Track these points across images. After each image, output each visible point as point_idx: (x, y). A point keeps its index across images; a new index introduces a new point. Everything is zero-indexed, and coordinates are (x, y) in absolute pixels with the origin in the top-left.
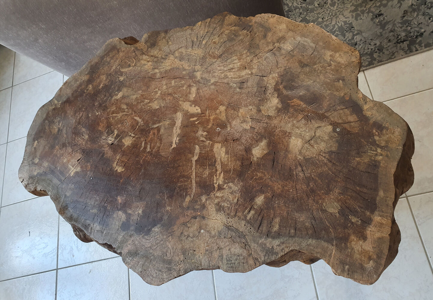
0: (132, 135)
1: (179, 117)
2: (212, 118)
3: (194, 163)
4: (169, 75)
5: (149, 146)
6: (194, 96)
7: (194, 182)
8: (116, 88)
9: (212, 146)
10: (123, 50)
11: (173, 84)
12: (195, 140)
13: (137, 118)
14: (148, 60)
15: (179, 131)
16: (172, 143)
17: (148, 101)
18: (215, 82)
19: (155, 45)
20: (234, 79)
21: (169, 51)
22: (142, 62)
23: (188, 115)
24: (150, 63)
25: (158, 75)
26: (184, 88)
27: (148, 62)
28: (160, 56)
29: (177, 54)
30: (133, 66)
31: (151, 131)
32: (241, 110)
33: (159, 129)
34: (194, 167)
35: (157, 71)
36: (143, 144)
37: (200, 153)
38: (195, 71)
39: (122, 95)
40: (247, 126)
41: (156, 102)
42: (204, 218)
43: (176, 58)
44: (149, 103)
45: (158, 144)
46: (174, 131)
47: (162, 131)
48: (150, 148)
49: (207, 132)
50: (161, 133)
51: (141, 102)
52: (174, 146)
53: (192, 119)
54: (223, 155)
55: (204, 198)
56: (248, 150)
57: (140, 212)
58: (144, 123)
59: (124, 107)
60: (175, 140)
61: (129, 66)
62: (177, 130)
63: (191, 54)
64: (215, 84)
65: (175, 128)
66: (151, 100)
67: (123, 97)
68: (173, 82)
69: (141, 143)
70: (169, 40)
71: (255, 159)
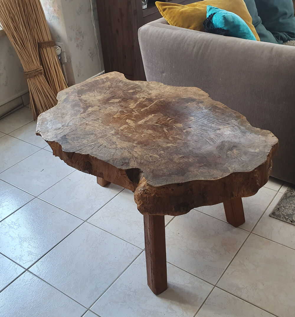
0: (174, 126)
1: (140, 122)
2: (124, 116)
3: (149, 107)
4: (129, 140)
5: (168, 119)
6: (124, 126)
7: (154, 103)
8: (169, 149)
9: (134, 108)
10: (149, 169)
11: (131, 135)
12: (141, 113)
13: (166, 131)
14: (135, 152)
15: (146, 118)
16: (153, 116)
17: (153, 135)
18: (107, 126)
19: (123, 158)
20: (97, 123)
21: (117, 150)
22: (140, 154)
23: (135, 121)
24: (135, 150)
25: (136, 142)
26: (126, 131)
27: (136, 152)
28: (126, 151)
29: (114, 146)
30: (148, 155)
31: (162, 124)
32: (108, 112)
33: (157, 123)
34: (149, 106)
35: (134, 145)
36: (170, 121)
37: (142, 108)
38: (113, 134)
39: (168, 144)
40: (112, 108)
41: (148, 132)
42: (159, 94)
43: (116, 145)
44: (153, 134)
45: (162, 118)
46: (148, 119)
47: (155, 122)
48: (167, 119)
49: (132, 113)
50: (157, 121)
51: (158, 136)
52: (153, 115)
53: (135, 119)
54: (132, 105)
55: (155, 98)
56: (120, 102)
57: (189, 103)
58: (163, 128)
59: (170, 138)
60: (150, 116)
61: (151, 157)
62: (146, 119)
63: (106, 142)
64: (109, 125)
65: (147, 120)
66: (150, 134)
67: (168, 143)
68: (130, 136)
69: (171, 122)
70: (112, 155)
71: (120, 99)
